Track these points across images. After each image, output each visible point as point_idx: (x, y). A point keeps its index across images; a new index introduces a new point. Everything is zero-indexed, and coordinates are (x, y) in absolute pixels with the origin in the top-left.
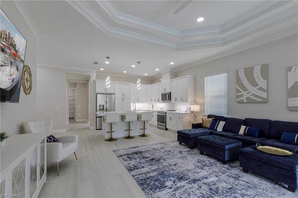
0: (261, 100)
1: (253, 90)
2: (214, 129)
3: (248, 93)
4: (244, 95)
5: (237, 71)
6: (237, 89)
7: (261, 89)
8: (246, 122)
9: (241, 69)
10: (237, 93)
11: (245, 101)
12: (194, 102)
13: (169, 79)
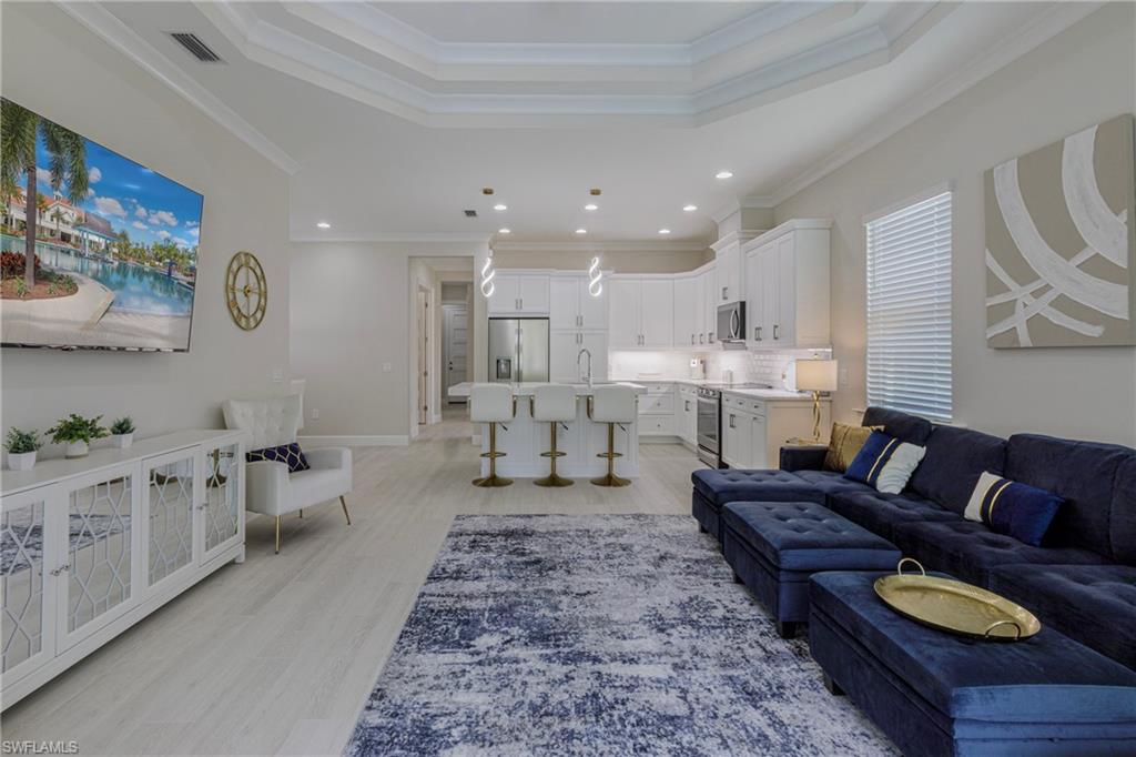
0: (1095, 331)
1: (1061, 275)
2: (863, 481)
3: (1037, 294)
4: (1019, 305)
5: (988, 177)
6: (989, 273)
7: (1098, 267)
8: (1010, 455)
9: (1006, 162)
10: (990, 294)
11: (1024, 339)
12: (831, 344)
13: (737, 242)
